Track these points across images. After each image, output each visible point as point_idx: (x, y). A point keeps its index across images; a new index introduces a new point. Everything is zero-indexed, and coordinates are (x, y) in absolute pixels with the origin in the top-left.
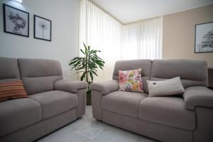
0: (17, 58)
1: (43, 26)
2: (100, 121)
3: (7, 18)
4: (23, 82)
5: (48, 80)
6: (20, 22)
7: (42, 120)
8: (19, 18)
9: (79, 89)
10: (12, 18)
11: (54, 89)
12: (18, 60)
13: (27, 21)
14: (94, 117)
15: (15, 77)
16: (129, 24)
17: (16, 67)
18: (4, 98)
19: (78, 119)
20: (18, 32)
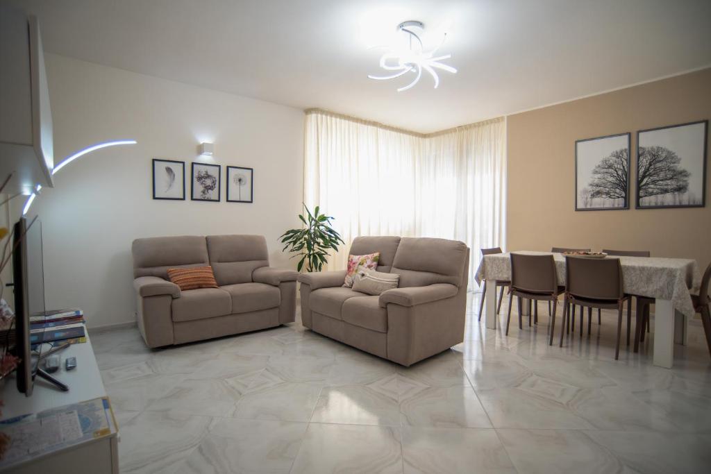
0: (205, 236)
1: (240, 180)
2: (312, 332)
3: (195, 180)
4: (213, 268)
5: (244, 267)
6: (208, 182)
7: (231, 314)
8: (208, 176)
9: (282, 282)
10: (200, 178)
11: (253, 281)
12: (206, 238)
13: (217, 179)
14: (304, 325)
15: (203, 262)
16: (437, 134)
17: (204, 248)
18: (193, 285)
19: (281, 326)
20: (207, 196)
